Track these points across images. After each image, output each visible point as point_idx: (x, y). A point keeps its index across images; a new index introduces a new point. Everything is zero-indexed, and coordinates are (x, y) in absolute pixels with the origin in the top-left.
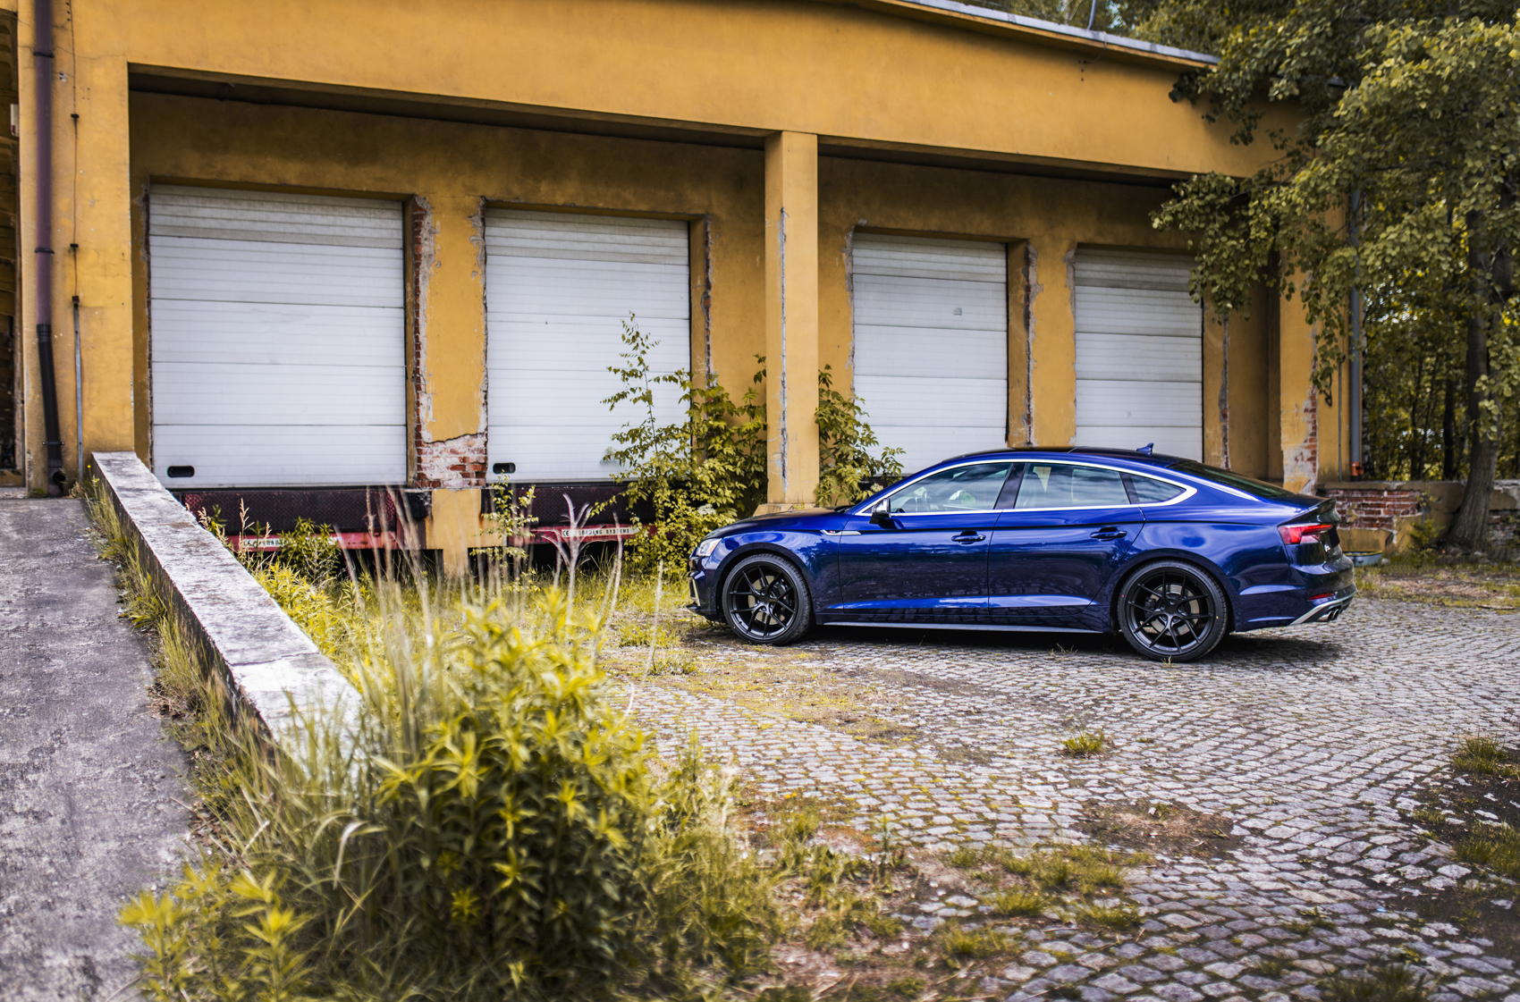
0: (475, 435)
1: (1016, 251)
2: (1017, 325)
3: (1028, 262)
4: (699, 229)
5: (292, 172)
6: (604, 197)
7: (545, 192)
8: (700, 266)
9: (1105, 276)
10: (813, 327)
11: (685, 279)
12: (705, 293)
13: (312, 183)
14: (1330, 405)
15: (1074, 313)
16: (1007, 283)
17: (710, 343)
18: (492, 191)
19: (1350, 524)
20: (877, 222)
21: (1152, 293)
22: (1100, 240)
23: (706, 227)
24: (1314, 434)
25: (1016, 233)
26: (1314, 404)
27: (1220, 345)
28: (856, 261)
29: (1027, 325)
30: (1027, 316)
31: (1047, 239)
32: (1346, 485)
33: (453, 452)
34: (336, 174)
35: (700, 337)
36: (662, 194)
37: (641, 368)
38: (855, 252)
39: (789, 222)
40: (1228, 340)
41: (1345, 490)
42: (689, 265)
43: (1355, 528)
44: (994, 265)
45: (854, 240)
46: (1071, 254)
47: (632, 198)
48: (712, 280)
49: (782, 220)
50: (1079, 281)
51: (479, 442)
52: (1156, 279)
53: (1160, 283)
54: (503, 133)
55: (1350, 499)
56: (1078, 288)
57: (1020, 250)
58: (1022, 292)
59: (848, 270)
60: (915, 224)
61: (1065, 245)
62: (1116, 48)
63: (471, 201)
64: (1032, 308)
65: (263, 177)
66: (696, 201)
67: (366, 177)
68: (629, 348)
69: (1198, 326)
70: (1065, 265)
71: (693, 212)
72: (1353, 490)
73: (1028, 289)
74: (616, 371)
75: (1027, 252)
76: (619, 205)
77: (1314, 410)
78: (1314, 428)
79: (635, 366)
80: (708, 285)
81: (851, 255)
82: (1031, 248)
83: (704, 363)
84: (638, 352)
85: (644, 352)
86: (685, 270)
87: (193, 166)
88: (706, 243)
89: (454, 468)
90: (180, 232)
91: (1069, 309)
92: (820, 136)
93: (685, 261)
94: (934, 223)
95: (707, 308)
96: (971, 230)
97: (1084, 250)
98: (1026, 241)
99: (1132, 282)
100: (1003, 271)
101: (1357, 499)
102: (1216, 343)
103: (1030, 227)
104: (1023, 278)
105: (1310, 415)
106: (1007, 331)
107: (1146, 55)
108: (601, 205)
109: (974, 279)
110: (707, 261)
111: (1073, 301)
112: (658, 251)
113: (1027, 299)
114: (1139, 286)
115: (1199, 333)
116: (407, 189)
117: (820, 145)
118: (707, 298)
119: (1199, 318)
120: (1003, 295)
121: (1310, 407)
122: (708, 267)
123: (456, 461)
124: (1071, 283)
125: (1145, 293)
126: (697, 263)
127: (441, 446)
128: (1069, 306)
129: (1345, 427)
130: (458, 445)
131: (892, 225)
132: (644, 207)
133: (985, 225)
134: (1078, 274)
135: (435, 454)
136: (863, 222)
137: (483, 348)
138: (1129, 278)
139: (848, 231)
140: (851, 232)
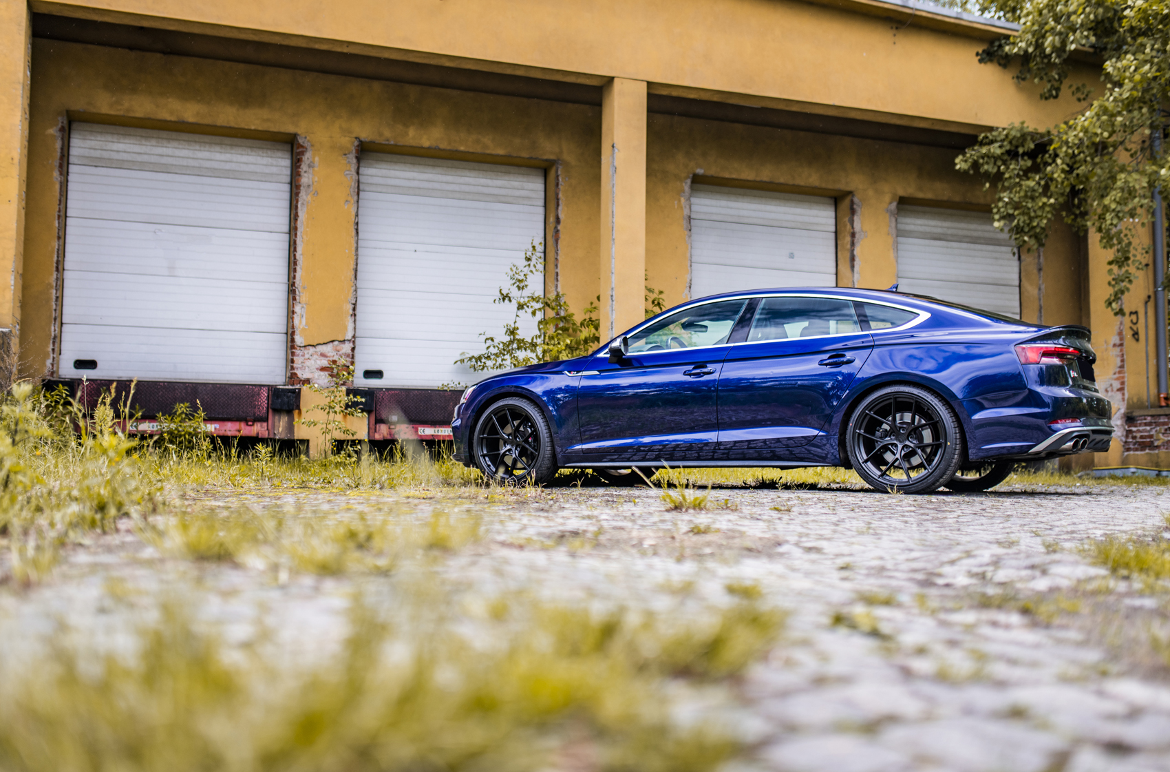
0: (343, 342)
1: (839, 200)
2: (844, 268)
3: (853, 211)
4: (552, 174)
5: (190, 112)
6: (465, 142)
7: (415, 136)
8: (552, 205)
9: (928, 229)
10: (641, 250)
11: (541, 218)
12: (556, 227)
13: (207, 121)
14: (1137, 340)
15: (897, 258)
16: (836, 232)
17: (558, 270)
18: (366, 132)
19: (1158, 447)
20: (713, 171)
21: (972, 246)
22: (920, 195)
23: (557, 171)
24: (1122, 367)
25: (842, 186)
26: (1121, 339)
27: (1035, 292)
28: (694, 208)
29: (852, 267)
30: (853, 259)
31: (871, 193)
32: (1153, 412)
33: (323, 355)
34: (228, 115)
35: (551, 266)
36: (517, 141)
38: (694, 200)
39: (620, 156)
40: (1043, 287)
41: (1152, 416)
42: (545, 206)
43: (1163, 450)
44: (824, 216)
45: (692, 188)
46: (894, 204)
47: (492, 144)
48: (561, 216)
49: (613, 154)
50: (900, 233)
51: (347, 348)
52: (975, 234)
53: (979, 238)
54: (377, 86)
55: (1157, 424)
56: (901, 239)
57: (847, 202)
58: (848, 239)
59: (686, 212)
60: (748, 174)
61: (887, 198)
62: (924, 14)
63: (348, 142)
64: (857, 251)
65: (165, 115)
66: (548, 148)
67: (254, 119)
69: (1016, 276)
70: (887, 215)
71: (545, 157)
72: (1159, 416)
73: (853, 235)
75: (852, 203)
76: (478, 149)
77: (1121, 345)
78: (1123, 361)
80: (558, 221)
81: (689, 199)
82: (856, 200)
83: (554, 289)
86: (541, 210)
87: (104, 104)
88: (557, 185)
89: (323, 369)
90: (97, 162)
91: (892, 254)
92: (650, 84)
93: (541, 202)
94: (766, 173)
95: (557, 241)
97: (905, 205)
98: (850, 193)
99: (952, 235)
100: (832, 221)
101: (1164, 424)
102: (1031, 290)
103: (855, 181)
104: (849, 226)
105: (1118, 349)
106: (837, 274)
107: (952, 21)
108: (462, 148)
109: (805, 227)
110: (558, 199)
111: (897, 250)
112: (517, 193)
113: (853, 244)
114: (960, 239)
115: (1017, 283)
116: (290, 129)
117: (650, 96)
118: (557, 231)
119: (1016, 270)
120: (832, 243)
121: (1118, 342)
122: (558, 205)
123: (324, 363)
124: (894, 232)
125: (964, 245)
126: (550, 203)
127: (312, 350)
128: (892, 251)
129: (1153, 362)
130: (328, 349)
131: (727, 175)
132: (501, 152)
133: (811, 177)
134: (901, 226)
135: (307, 356)
136: (700, 171)
137: (352, 266)
138: (950, 232)
139: (687, 177)
140: (689, 181)
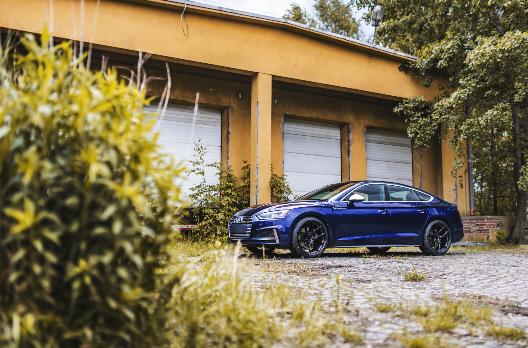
1: (344, 128)
2: (345, 156)
3: (349, 132)
4: (226, 111)
6: (189, 97)
8: (225, 126)
9: (377, 139)
10: (269, 147)
11: (220, 131)
12: (227, 136)
14: (462, 188)
15: (366, 151)
16: (341, 140)
17: (229, 155)
19: (472, 232)
20: (293, 113)
21: (394, 147)
22: (375, 125)
23: (228, 111)
24: (457, 199)
25: (344, 120)
26: (456, 187)
27: (419, 166)
28: (285, 128)
29: (349, 155)
30: (349, 151)
31: (356, 124)
32: (470, 217)
35: (225, 153)
36: (212, 98)
37: (201, 161)
38: (285, 125)
39: (260, 107)
40: (422, 164)
41: (470, 219)
42: (222, 126)
43: (474, 234)
44: (336, 133)
45: (285, 120)
46: (365, 130)
48: (230, 131)
49: (258, 106)
50: (368, 141)
52: (395, 142)
53: (397, 143)
55: (472, 223)
56: (367, 143)
57: (346, 127)
58: (347, 143)
59: (282, 130)
60: (307, 115)
61: (362, 126)
62: (382, 51)
64: (351, 148)
66: (225, 101)
68: (196, 153)
69: (411, 160)
70: (363, 133)
71: (224, 105)
72: (473, 219)
73: (349, 141)
74: (191, 162)
75: (349, 128)
77: (456, 190)
78: (457, 196)
79: (199, 160)
80: (228, 133)
81: (283, 125)
82: (350, 127)
83: (226, 163)
84: (200, 155)
85: (202, 155)
86: (220, 128)
88: (228, 117)
91: (364, 150)
92: (273, 76)
93: (220, 124)
94: (314, 115)
95: (228, 142)
96: (328, 118)
97: (370, 129)
98: (348, 124)
99: (386, 142)
100: (339, 135)
101: (475, 223)
102: (418, 166)
103: (350, 119)
104: (347, 138)
105: (455, 191)
106: (341, 158)
107: (393, 55)
108: (188, 100)
109: (328, 138)
110: (228, 124)
111: (366, 148)
112: (210, 120)
113: (349, 145)
114: (389, 144)
115: (411, 162)
117: (273, 81)
118: (228, 138)
119: (411, 157)
120: (339, 144)
121: (455, 188)
122: (229, 126)
124: (365, 140)
125: (391, 146)
126: (225, 125)
128: (364, 149)
129: (468, 196)
131: (298, 115)
133: (332, 117)
134: (367, 138)
136: (288, 113)
138: (386, 140)
139: (282, 116)
140: (283, 117)
